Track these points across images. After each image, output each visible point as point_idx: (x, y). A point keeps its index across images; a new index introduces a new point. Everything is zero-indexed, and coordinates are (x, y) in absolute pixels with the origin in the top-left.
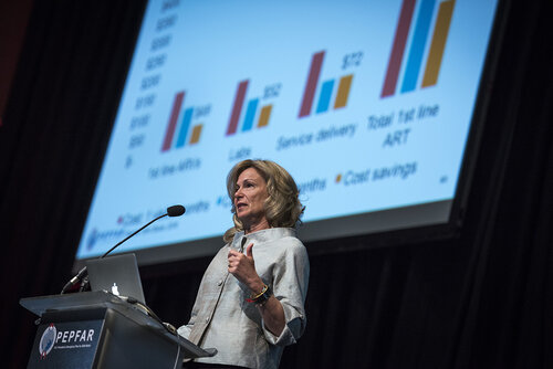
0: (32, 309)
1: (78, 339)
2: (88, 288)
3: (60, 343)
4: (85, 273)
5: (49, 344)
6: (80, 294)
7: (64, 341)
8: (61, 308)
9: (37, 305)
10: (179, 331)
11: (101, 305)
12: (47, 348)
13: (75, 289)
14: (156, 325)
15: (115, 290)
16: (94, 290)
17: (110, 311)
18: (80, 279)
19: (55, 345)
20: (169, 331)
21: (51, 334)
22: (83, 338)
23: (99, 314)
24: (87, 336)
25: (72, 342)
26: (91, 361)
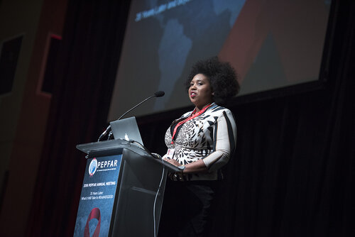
0: (83, 150)
1: (109, 165)
2: (112, 137)
3: (99, 168)
4: (110, 129)
5: (94, 169)
6: (108, 141)
7: (101, 167)
8: (98, 149)
9: (86, 148)
10: (163, 158)
11: (117, 146)
12: (93, 171)
13: (105, 138)
14: (150, 156)
15: (127, 138)
16: (116, 139)
17: (124, 149)
18: (108, 132)
20: (157, 158)
21: (94, 164)
22: (112, 164)
23: (119, 152)
24: (114, 164)
25: (106, 167)
26: (117, 177)
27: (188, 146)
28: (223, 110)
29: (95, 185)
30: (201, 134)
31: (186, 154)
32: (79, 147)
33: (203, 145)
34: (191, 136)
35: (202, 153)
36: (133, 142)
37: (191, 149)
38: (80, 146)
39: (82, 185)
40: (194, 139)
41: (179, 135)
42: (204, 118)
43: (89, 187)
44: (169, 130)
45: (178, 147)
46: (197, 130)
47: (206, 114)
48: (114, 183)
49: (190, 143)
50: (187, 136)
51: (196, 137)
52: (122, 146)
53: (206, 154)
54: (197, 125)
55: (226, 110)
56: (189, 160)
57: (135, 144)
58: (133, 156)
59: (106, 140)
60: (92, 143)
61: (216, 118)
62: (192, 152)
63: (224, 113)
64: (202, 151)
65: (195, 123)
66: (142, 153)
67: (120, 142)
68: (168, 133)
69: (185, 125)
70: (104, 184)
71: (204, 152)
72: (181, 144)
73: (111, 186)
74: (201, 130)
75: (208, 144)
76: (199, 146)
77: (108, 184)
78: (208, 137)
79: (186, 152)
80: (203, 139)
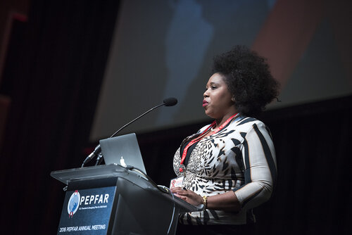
0: (61, 179)
1: (97, 201)
2: (102, 162)
3: (83, 205)
4: (100, 150)
5: (75, 206)
6: (96, 167)
7: (86, 204)
8: (82, 178)
9: (64, 176)
11: (109, 174)
12: (74, 209)
13: (92, 163)
14: (155, 189)
15: (123, 163)
16: (108, 163)
17: (119, 179)
18: (96, 155)
19: (80, 206)
20: (165, 192)
21: (75, 199)
22: (101, 200)
23: (111, 182)
24: (104, 199)
25: (93, 204)
26: (108, 218)
27: (204, 175)
28: (253, 123)
29: (76, 229)
30: (222, 157)
31: (202, 187)
32: (54, 174)
33: (226, 173)
34: (208, 161)
35: (224, 186)
36: (132, 169)
37: (208, 179)
38: (56, 172)
39: (57, 229)
40: (212, 165)
41: (192, 159)
42: (227, 134)
43: (67, 232)
44: (178, 151)
45: (190, 176)
46: (216, 152)
47: (229, 129)
48: (103, 227)
49: (207, 171)
50: (203, 160)
51: (215, 162)
52: (116, 174)
53: (230, 186)
54: (216, 145)
55: (257, 122)
56: (206, 195)
57: (135, 171)
58: (131, 188)
59: (94, 165)
60: (74, 170)
61: (243, 135)
62: (211, 185)
63: (255, 127)
64: (224, 182)
65: (213, 141)
66: (145, 185)
67: (113, 168)
68: (177, 157)
69: (199, 144)
70: (89, 228)
71: (227, 184)
72: (194, 172)
73: (99, 231)
74: (222, 152)
75: (233, 172)
76: (220, 175)
77: (94, 227)
78: (233, 162)
79: (201, 183)
80: (226, 165)
